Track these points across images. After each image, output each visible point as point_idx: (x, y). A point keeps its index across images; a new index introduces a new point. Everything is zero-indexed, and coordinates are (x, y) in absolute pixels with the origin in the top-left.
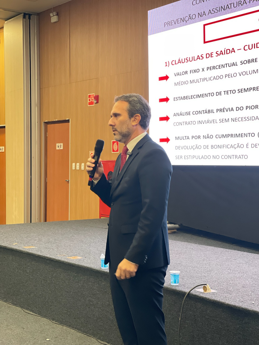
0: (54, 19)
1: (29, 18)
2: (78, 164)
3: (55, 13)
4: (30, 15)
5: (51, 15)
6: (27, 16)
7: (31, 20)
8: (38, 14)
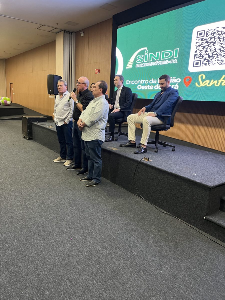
0: (82, 35)
1: (72, 34)
3: (82, 32)
4: (72, 33)
5: (81, 33)
6: (71, 33)
7: (72, 35)
8: (75, 32)
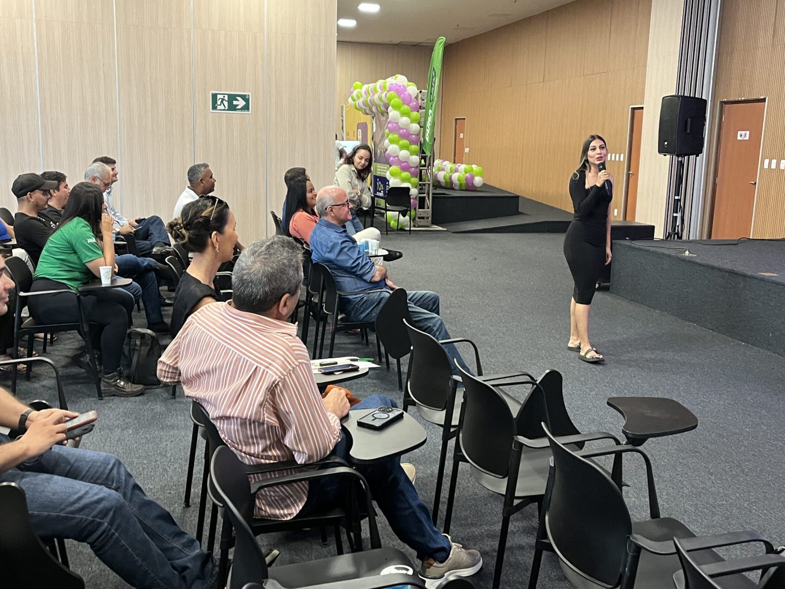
2: (774, 162)
